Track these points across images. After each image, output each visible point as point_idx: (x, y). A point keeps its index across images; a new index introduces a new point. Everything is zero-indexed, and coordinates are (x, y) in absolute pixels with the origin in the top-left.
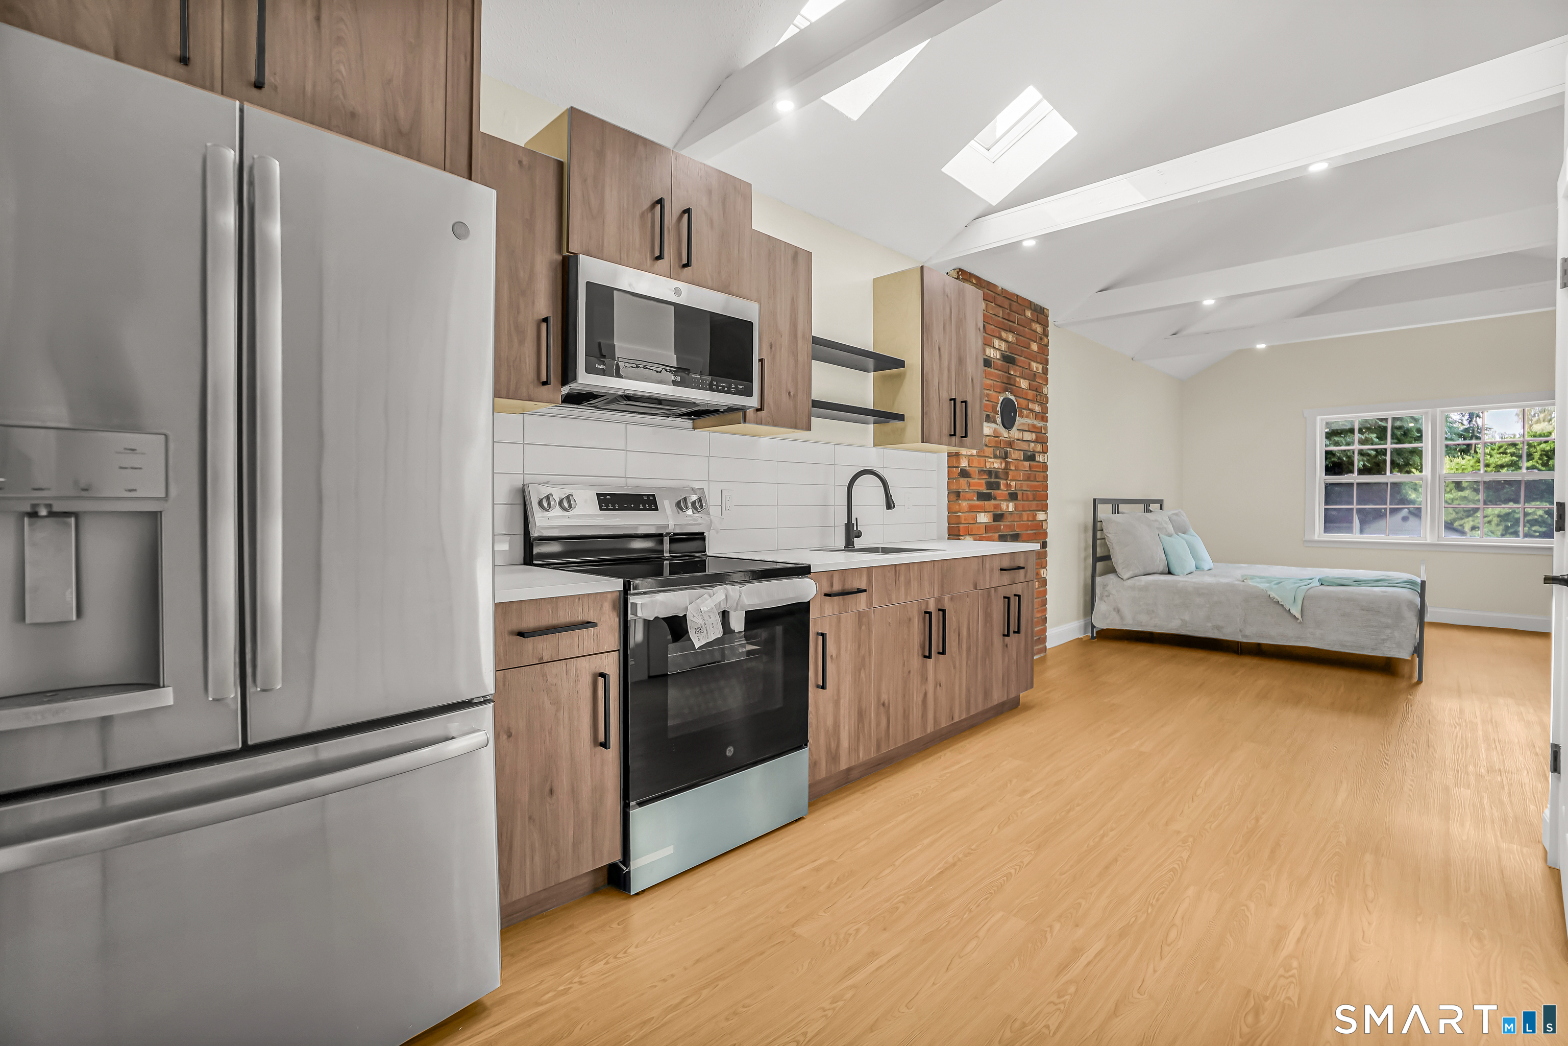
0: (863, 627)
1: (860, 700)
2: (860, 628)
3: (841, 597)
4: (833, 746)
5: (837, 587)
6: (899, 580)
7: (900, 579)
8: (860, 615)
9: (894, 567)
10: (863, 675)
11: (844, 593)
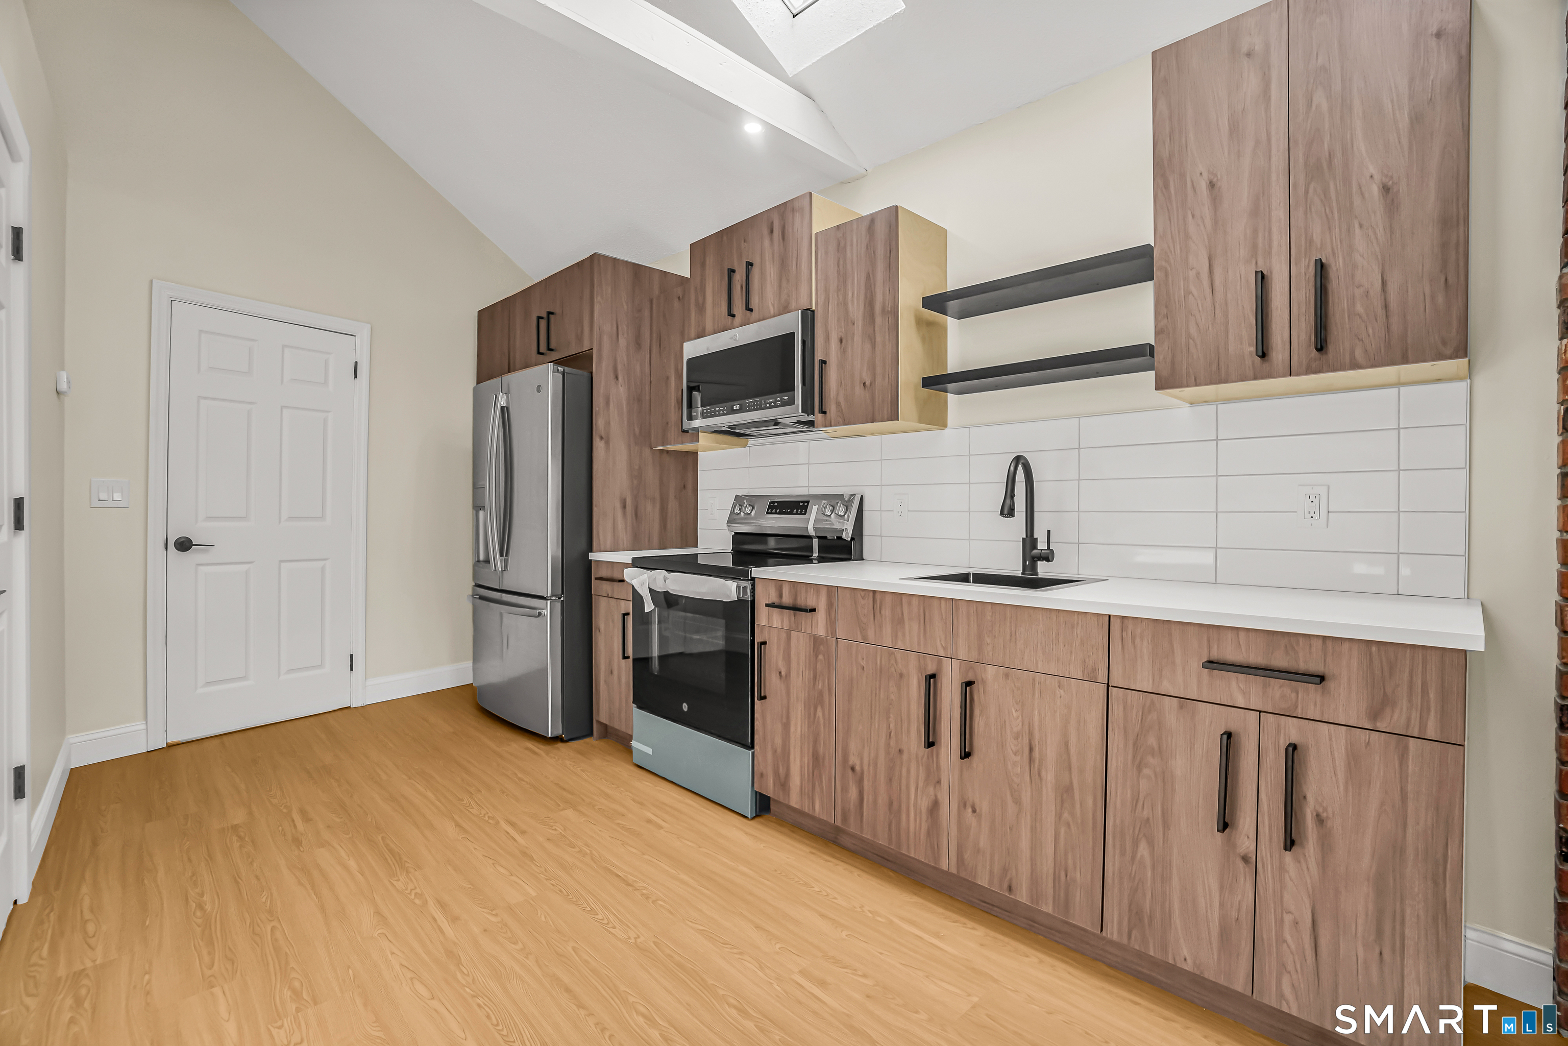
0: (821, 657)
1: (816, 741)
2: (817, 657)
3: (792, 611)
4: (782, 771)
5: (787, 600)
6: (880, 613)
7: (883, 612)
8: (817, 642)
9: (871, 594)
10: (819, 713)
11: (795, 609)
